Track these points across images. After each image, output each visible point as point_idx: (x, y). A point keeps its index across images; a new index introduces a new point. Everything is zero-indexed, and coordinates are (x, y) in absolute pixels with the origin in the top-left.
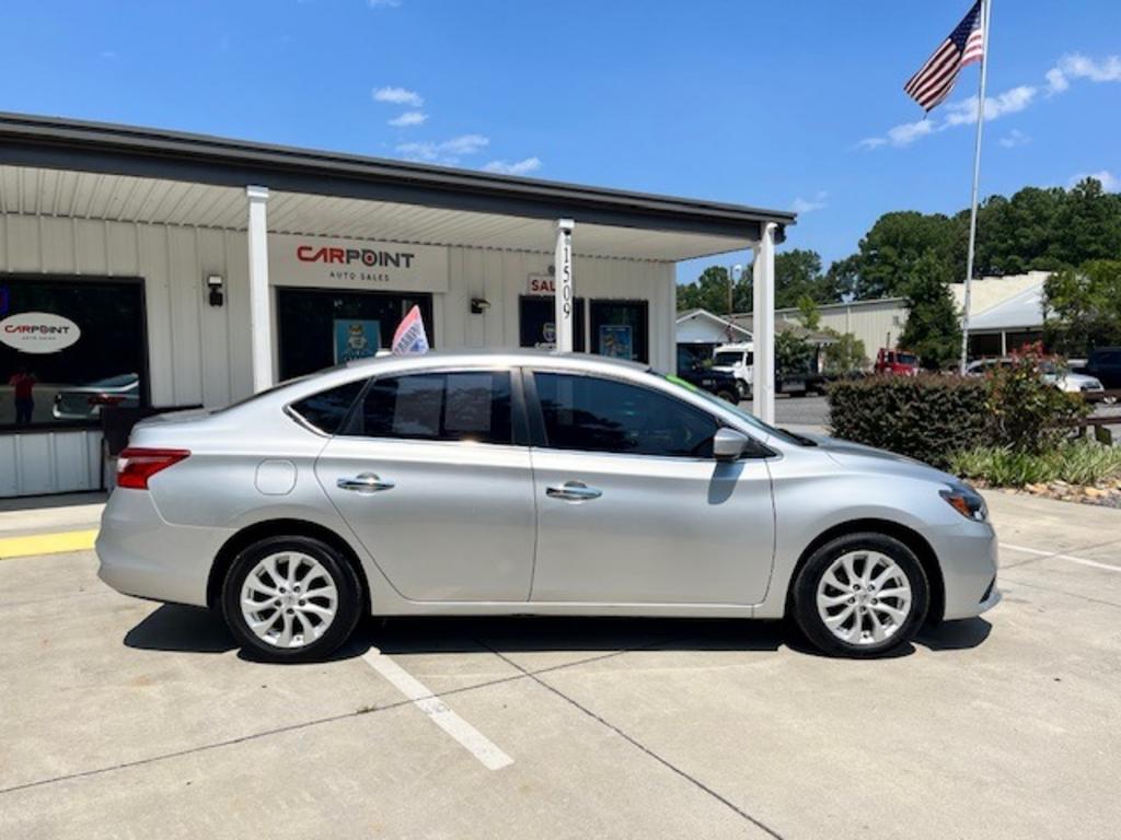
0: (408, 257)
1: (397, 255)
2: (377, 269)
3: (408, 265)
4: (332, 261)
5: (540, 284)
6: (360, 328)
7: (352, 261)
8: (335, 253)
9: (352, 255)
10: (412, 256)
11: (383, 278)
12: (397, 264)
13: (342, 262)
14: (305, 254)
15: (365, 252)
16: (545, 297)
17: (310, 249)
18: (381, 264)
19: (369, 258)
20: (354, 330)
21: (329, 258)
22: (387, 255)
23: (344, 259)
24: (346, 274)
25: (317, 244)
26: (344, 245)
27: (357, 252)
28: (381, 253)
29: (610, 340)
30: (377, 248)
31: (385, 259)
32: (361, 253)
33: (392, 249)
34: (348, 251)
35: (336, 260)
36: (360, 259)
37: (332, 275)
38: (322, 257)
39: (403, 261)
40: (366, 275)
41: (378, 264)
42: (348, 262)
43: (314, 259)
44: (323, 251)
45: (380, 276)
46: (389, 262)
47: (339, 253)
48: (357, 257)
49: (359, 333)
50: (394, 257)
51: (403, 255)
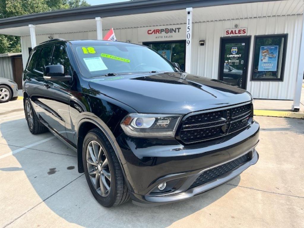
0: (179, 29)
1: (176, 29)
2: (169, 34)
3: (179, 32)
4: (156, 33)
5: (230, 32)
6: (165, 53)
7: (162, 32)
8: (157, 31)
9: (162, 31)
10: (180, 28)
11: (171, 36)
12: (175, 32)
13: (159, 33)
14: (150, 32)
15: (166, 29)
16: (232, 37)
17: (151, 30)
18: (170, 32)
19: (167, 31)
20: (164, 53)
21: (155, 33)
22: (172, 29)
23: (160, 32)
24: (160, 37)
25: (153, 29)
26: (160, 28)
27: (163, 30)
28: (170, 29)
29: (265, 52)
30: (169, 27)
31: (172, 30)
32: (165, 30)
33: (174, 27)
34: (161, 30)
35: (157, 33)
36: (164, 32)
37: (156, 38)
38: (154, 33)
39: (177, 30)
40: (166, 37)
41: (169, 32)
42: (161, 33)
43: (151, 33)
44: (154, 31)
45: (170, 36)
46: (173, 32)
47: (158, 31)
48: (163, 31)
49: (165, 54)
50: (174, 30)
51: (177, 29)
